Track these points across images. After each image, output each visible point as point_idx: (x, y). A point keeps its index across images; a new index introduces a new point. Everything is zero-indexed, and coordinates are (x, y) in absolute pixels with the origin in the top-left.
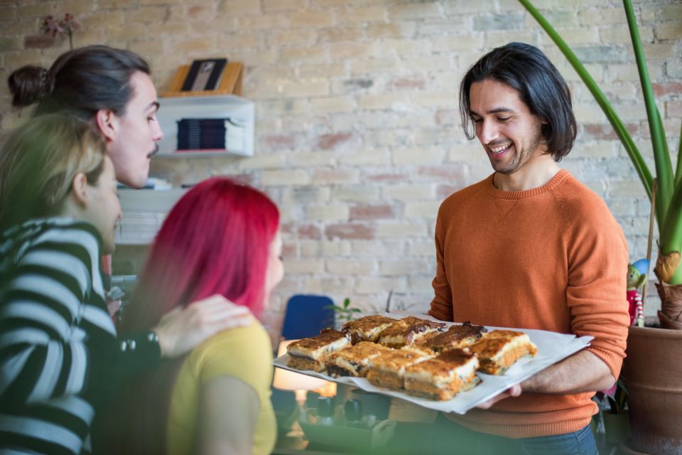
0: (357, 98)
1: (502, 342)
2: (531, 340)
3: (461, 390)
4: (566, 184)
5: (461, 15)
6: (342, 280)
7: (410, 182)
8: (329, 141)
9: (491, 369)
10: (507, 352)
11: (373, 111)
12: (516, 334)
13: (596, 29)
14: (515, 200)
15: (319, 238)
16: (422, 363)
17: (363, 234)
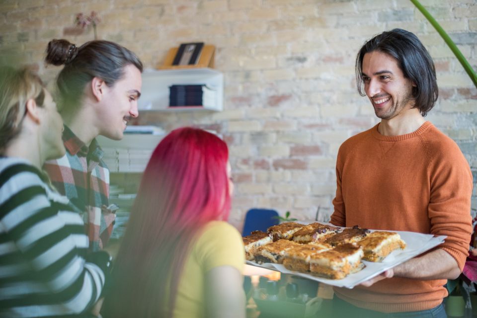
0: (296, 70)
1: (381, 239)
2: (402, 238)
3: (350, 272)
4: (429, 131)
5: (369, 11)
6: (285, 199)
7: (333, 129)
8: (276, 100)
9: (372, 258)
10: (384, 246)
11: (307, 79)
12: (391, 234)
13: (466, 20)
14: (393, 142)
15: (268, 169)
16: (323, 253)
17: (300, 166)
